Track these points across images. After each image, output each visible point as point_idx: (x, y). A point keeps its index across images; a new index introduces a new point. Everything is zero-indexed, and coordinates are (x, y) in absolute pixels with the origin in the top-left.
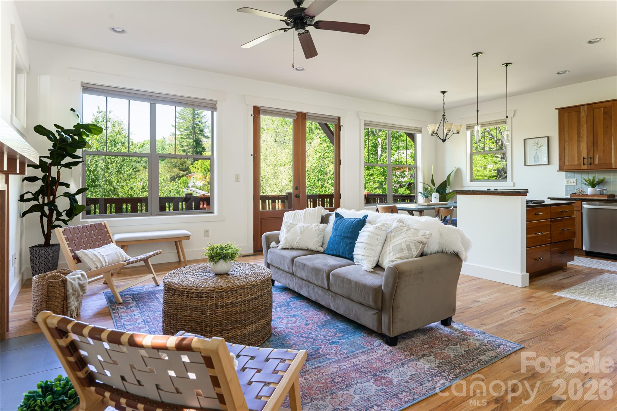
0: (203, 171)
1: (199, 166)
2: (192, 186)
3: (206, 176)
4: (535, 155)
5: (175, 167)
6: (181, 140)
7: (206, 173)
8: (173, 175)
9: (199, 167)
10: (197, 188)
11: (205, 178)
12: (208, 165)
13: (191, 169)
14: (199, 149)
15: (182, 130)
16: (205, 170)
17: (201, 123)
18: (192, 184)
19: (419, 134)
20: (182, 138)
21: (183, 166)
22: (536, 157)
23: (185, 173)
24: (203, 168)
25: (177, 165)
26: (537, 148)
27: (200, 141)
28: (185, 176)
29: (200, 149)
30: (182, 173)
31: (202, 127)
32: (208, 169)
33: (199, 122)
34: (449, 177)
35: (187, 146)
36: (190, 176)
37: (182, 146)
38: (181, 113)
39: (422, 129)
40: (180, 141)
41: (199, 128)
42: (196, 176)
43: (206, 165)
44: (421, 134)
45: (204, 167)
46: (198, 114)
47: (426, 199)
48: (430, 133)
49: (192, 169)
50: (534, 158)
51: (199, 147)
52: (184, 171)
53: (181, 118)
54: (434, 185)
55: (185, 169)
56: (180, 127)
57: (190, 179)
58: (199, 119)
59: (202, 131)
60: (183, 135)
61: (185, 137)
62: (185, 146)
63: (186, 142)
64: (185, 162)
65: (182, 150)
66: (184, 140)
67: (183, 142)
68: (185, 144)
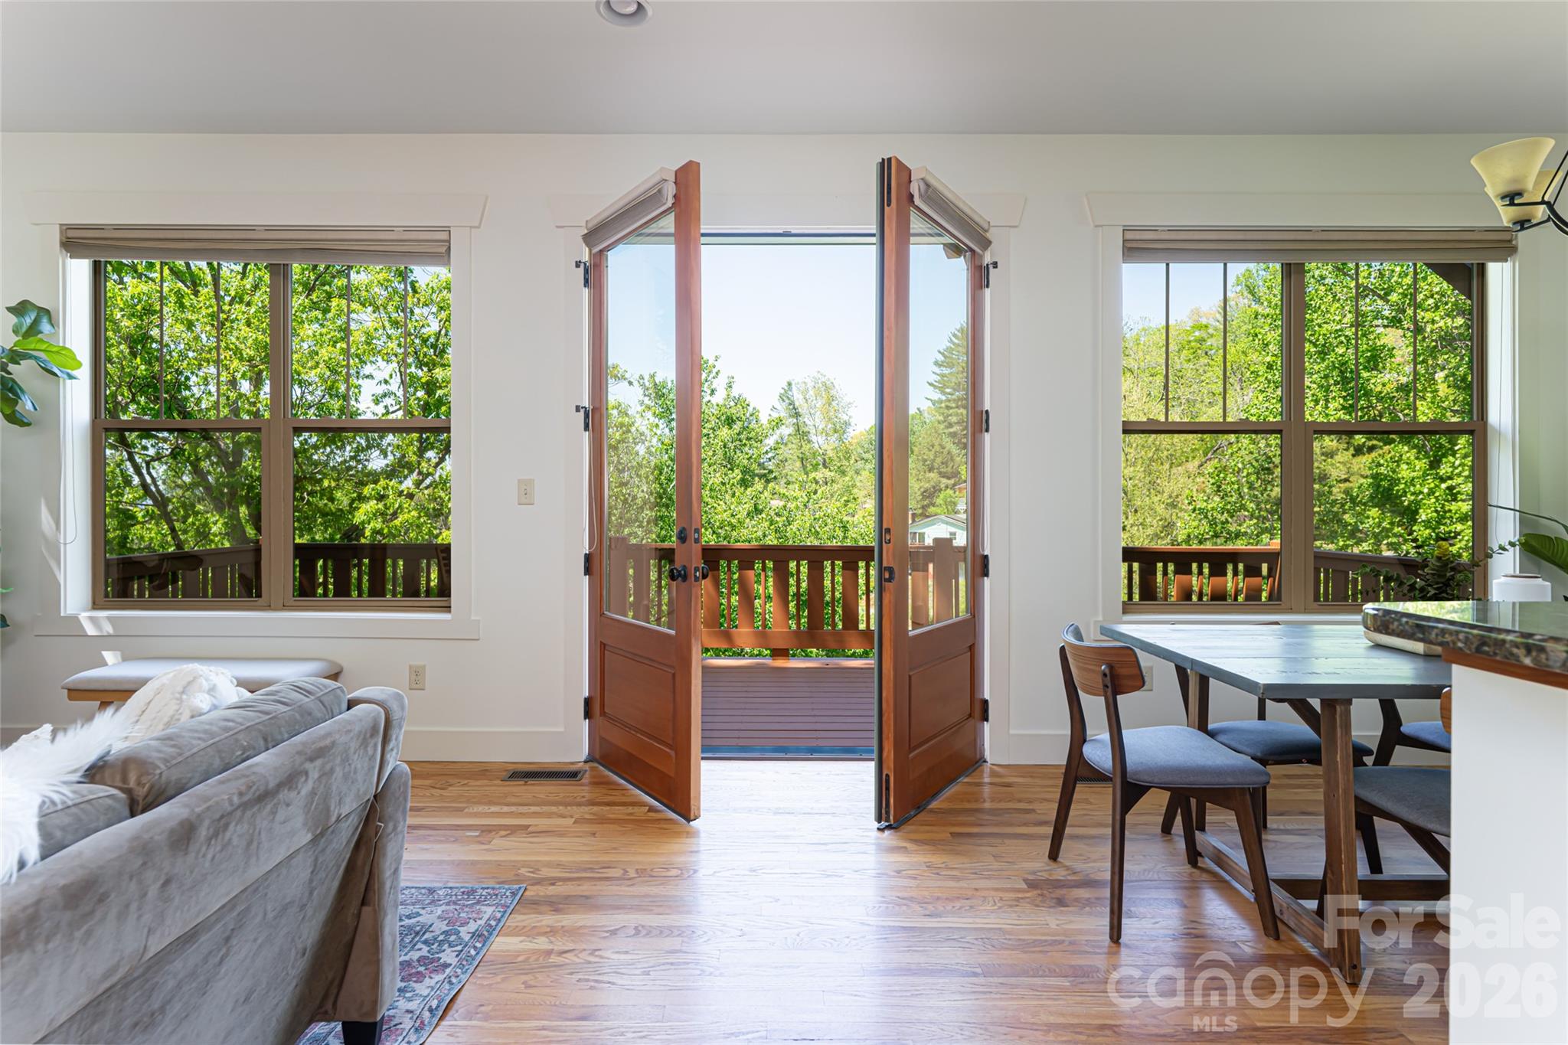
5: (931, 470)
6: (946, 411)
8: (927, 485)
15: (948, 390)
20: (948, 407)
21: (947, 467)
23: (952, 481)
25: (936, 465)
28: (951, 488)
30: (944, 482)
35: (958, 423)
36: (961, 490)
37: (950, 425)
38: (946, 353)
40: (943, 414)
52: (949, 478)
53: (945, 364)
55: (952, 473)
56: (944, 385)
57: (960, 495)
60: (950, 401)
61: (954, 405)
62: (955, 423)
63: (957, 415)
64: (952, 460)
65: (951, 433)
66: (951, 411)
67: (951, 415)
68: (954, 419)
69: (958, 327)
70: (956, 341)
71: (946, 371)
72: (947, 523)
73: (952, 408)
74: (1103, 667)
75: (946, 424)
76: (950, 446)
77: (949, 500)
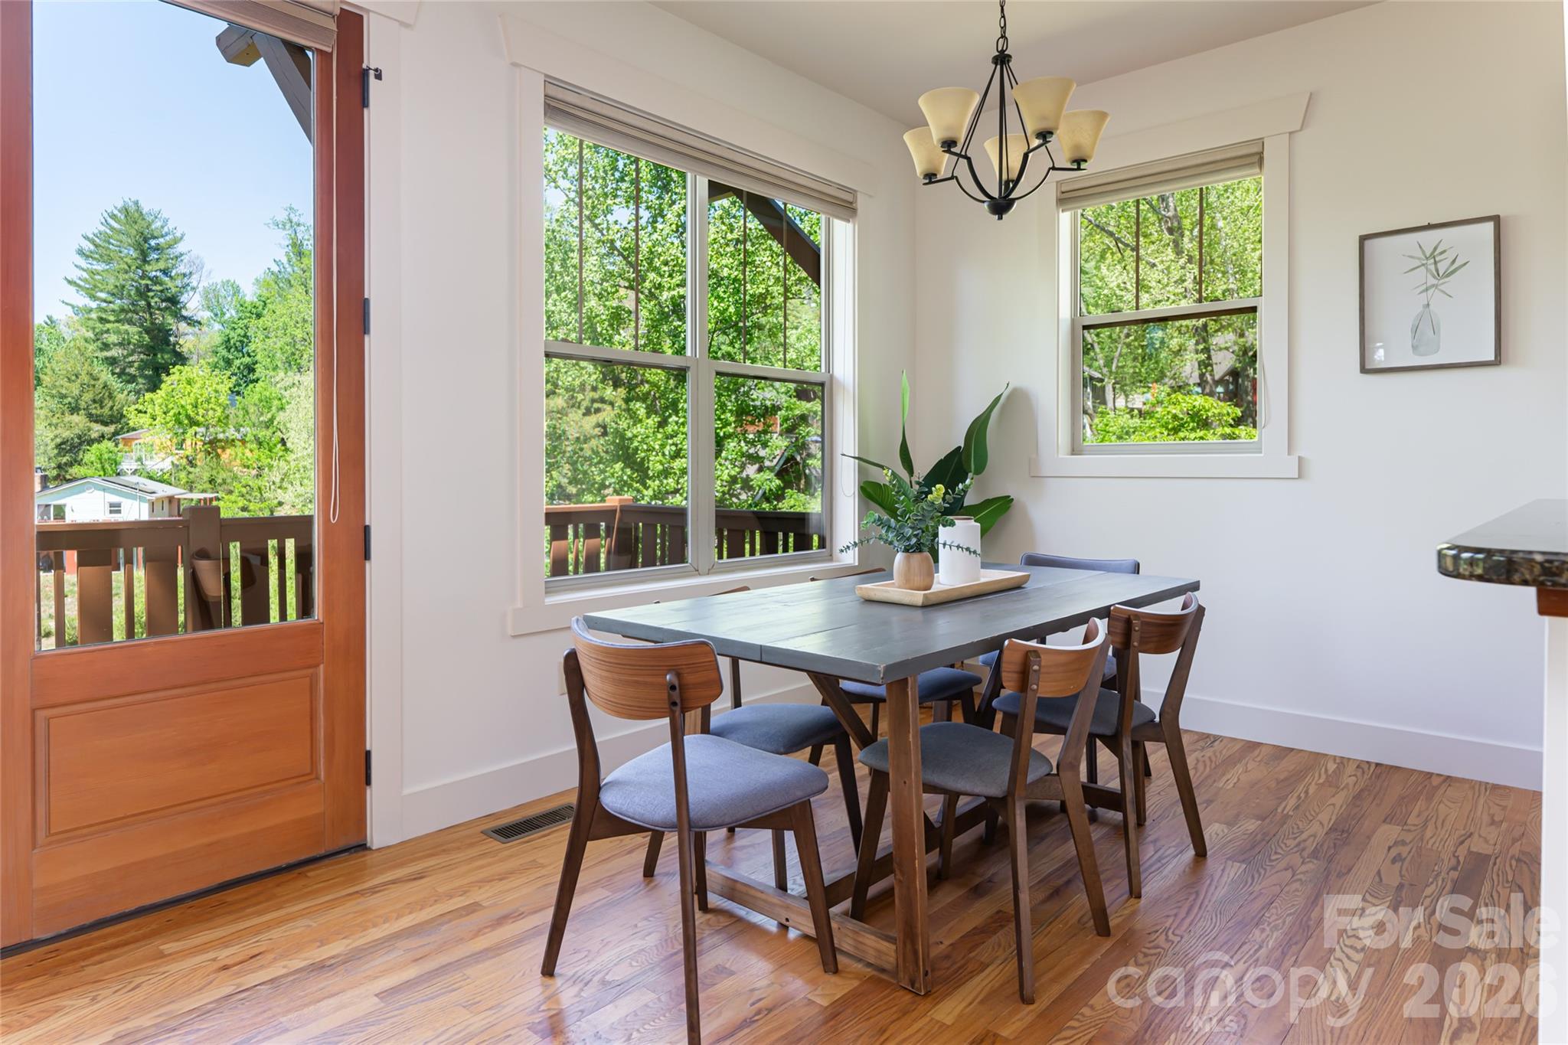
0: (170, 425)
1: (157, 408)
2: (134, 473)
3: (184, 440)
4: (1420, 317)
5: (73, 411)
6: (98, 325)
7: (181, 431)
8: (67, 434)
9: (158, 411)
10: (151, 478)
11: (181, 445)
12: (189, 407)
13: (132, 416)
14: (163, 358)
15: (102, 295)
16: (179, 422)
17: (171, 277)
18: (135, 466)
19: (843, 223)
20: (102, 320)
21: (102, 408)
22: (1423, 328)
23: (112, 428)
24: (171, 413)
25: (83, 404)
26: (1432, 281)
27: (167, 333)
28: (109, 439)
29: (166, 356)
30: (97, 429)
31: (174, 290)
32: (188, 417)
33: (165, 272)
34: (978, 430)
35: (121, 344)
36: (127, 441)
37: (106, 346)
38: (98, 240)
39: (859, 197)
40: (94, 329)
41: (162, 291)
42: (146, 437)
43: (182, 406)
44: (850, 226)
45: (175, 411)
46: (158, 250)
47: (908, 560)
48: (919, 170)
49: (134, 419)
50: (1415, 330)
51: (163, 351)
52: (105, 424)
53: (97, 256)
54: (911, 471)
55: (111, 416)
56: (95, 286)
57: (126, 449)
58: (162, 265)
59: (173, 301)
60: (105, 311)
61: (112, 318)
62: (115, 345)
63: (118, 332)
64: (111, 396)
65: (107, 358)
66: (108, 326)
67: (107, 331)
68: (113, 338)
69: (120, 205)
70: (116, 225)
71: (99, 267)
72: (104, 490)
73: (109, 322)
74: (668, 677)
75: (99, 343)
76: (106, 376)
77: (106, 456)
